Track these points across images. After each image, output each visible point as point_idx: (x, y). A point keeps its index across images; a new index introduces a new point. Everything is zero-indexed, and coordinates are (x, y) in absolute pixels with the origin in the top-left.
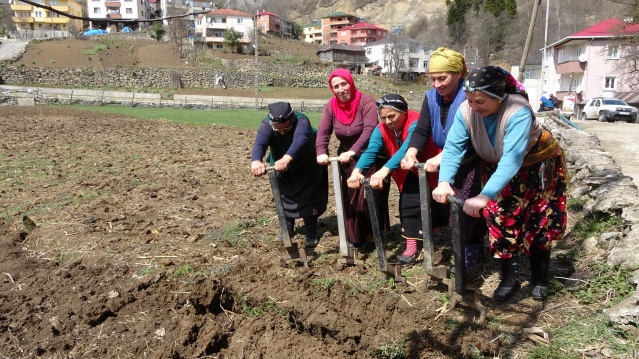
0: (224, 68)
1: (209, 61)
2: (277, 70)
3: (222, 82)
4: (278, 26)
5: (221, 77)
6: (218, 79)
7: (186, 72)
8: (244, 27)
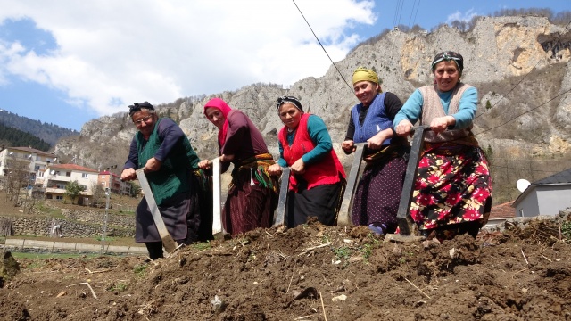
0: (64, 216)
1: (47, 210)
2: (118, 221)
3: (59, 230)
4: (117, 185)
5: (59, 226)
6: (55, 228)
7: (20, 219)
8: (88, 181)
